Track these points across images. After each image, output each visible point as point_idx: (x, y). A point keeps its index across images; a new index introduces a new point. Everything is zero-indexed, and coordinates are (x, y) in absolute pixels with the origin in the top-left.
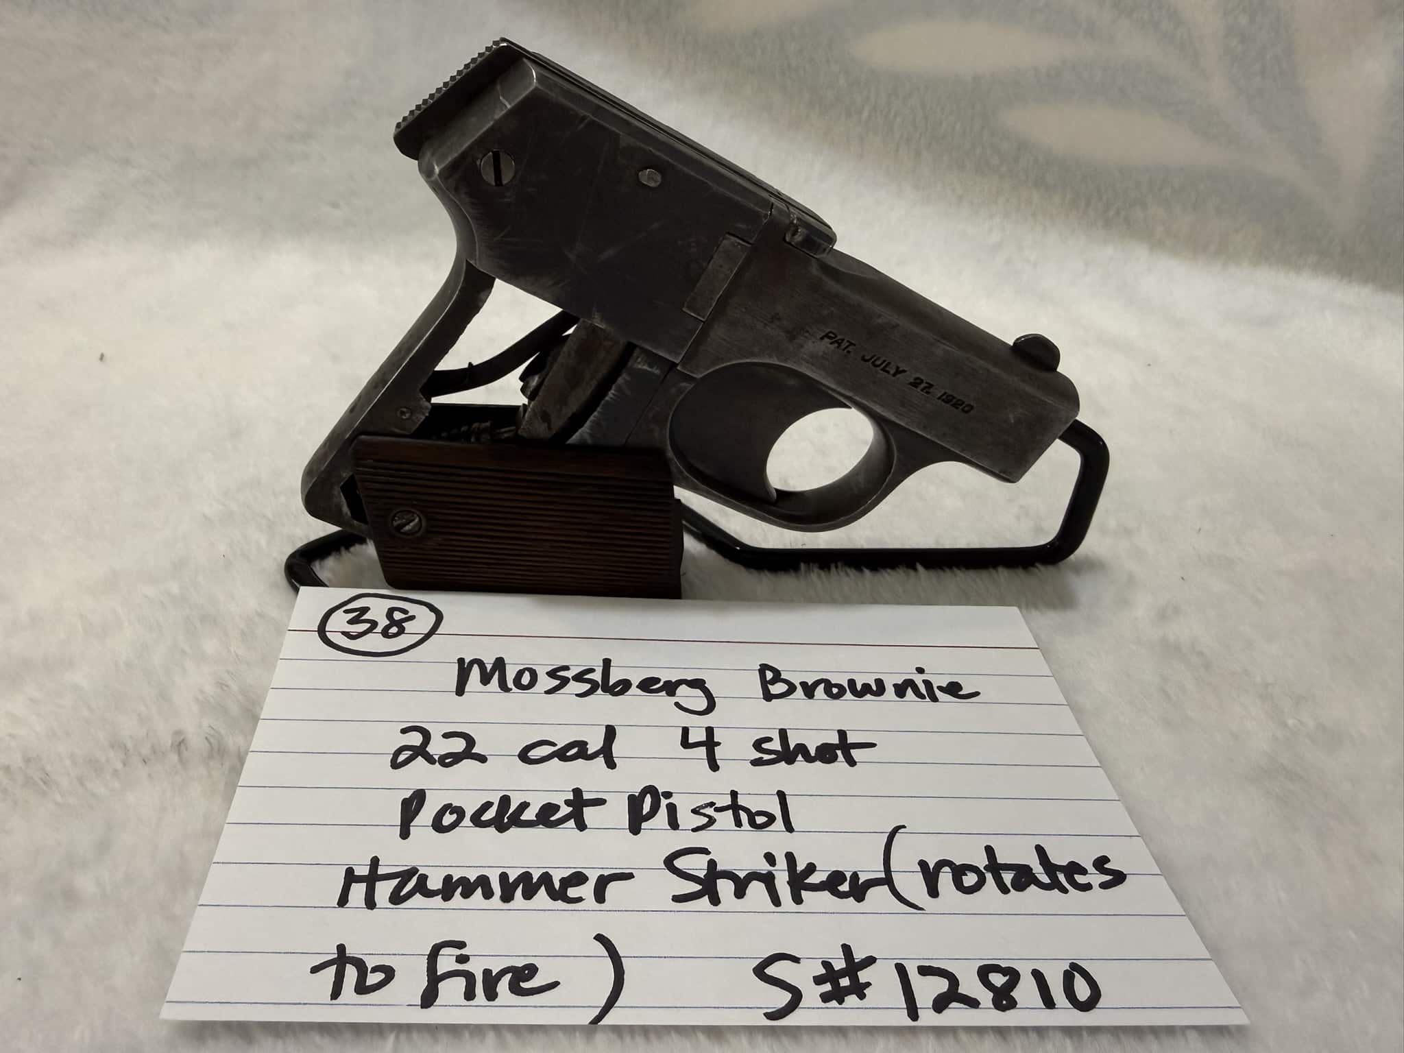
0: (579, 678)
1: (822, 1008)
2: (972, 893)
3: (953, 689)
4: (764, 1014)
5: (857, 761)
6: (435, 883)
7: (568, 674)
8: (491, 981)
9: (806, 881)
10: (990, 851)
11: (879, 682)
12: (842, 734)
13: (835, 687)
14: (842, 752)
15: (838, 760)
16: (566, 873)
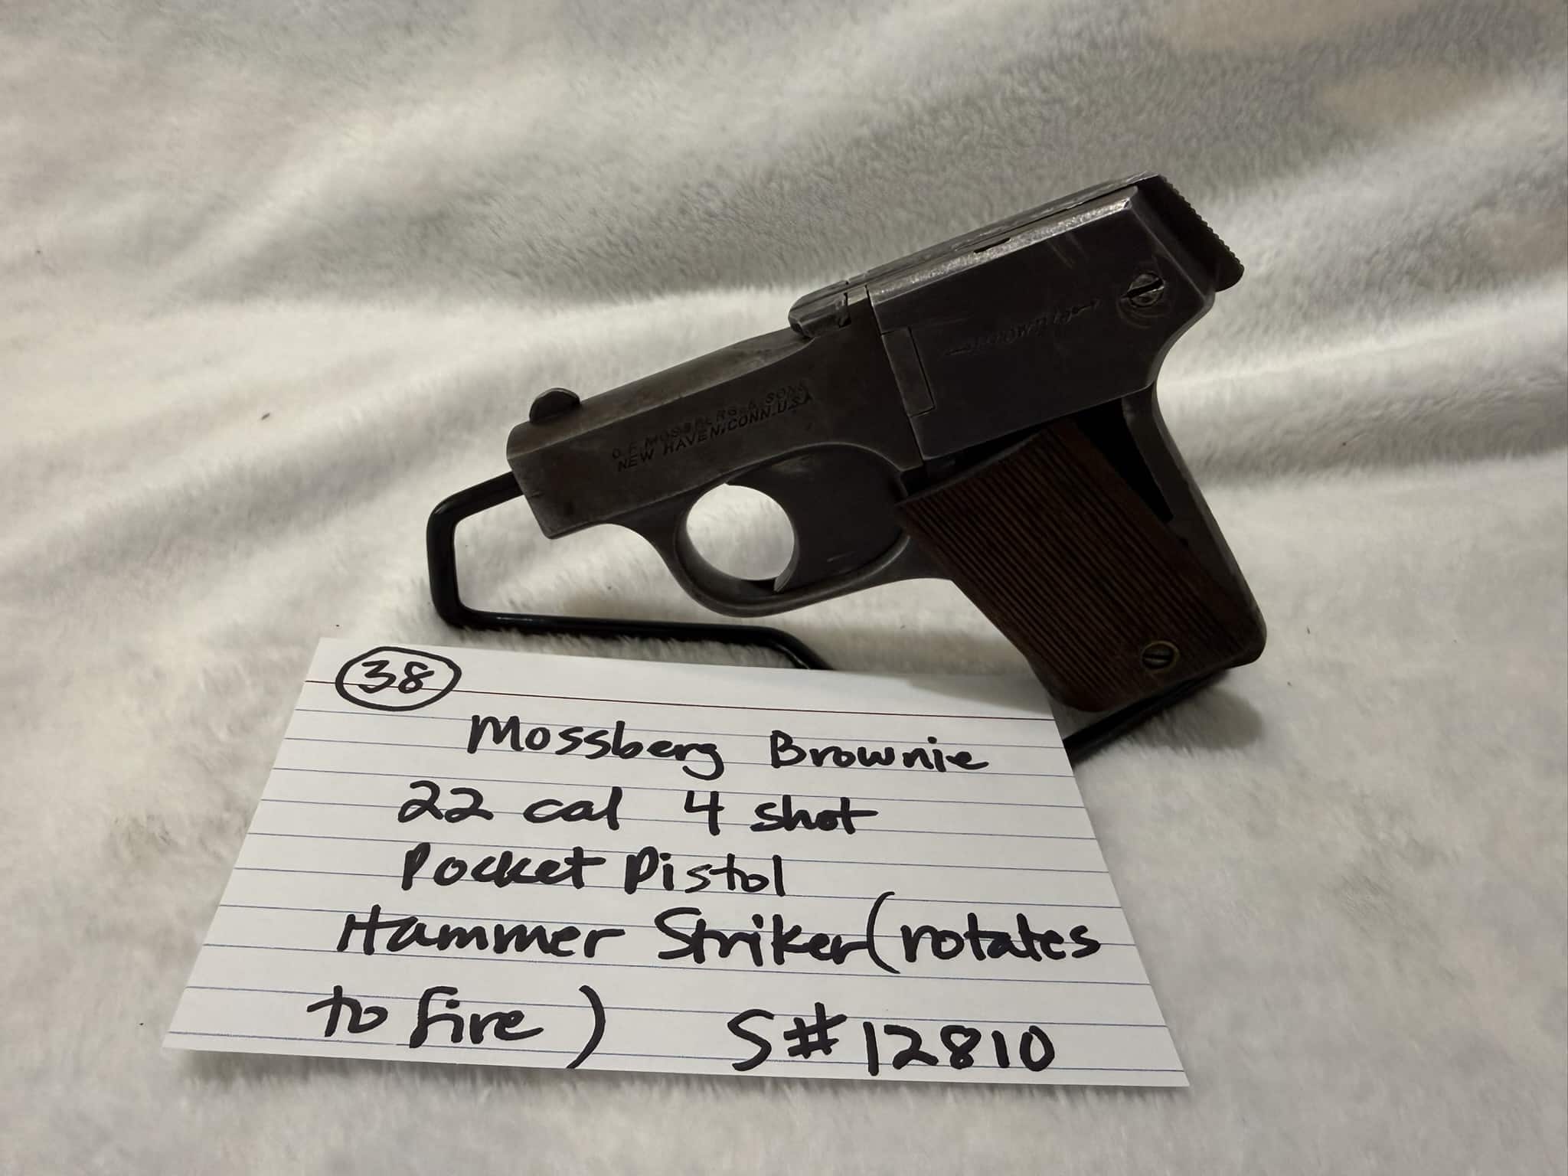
0: (591, 739)
1: (789, 1061)
2: (949, 958)
3: (962, 759)
4: (734, 1065)
5: (855, 827)
6: (432, 933)
7: (581, 736)
8: (478, 1027)
9: (790, 943)
10: (972, 919)
11: (890, 752)
12: (845, 802)
13: (844, 755)
14: (843, 820)
15: (838, 827)
16: (559, 928)
